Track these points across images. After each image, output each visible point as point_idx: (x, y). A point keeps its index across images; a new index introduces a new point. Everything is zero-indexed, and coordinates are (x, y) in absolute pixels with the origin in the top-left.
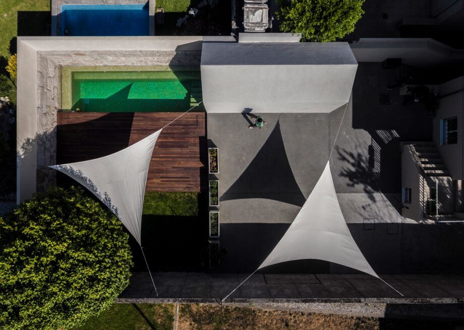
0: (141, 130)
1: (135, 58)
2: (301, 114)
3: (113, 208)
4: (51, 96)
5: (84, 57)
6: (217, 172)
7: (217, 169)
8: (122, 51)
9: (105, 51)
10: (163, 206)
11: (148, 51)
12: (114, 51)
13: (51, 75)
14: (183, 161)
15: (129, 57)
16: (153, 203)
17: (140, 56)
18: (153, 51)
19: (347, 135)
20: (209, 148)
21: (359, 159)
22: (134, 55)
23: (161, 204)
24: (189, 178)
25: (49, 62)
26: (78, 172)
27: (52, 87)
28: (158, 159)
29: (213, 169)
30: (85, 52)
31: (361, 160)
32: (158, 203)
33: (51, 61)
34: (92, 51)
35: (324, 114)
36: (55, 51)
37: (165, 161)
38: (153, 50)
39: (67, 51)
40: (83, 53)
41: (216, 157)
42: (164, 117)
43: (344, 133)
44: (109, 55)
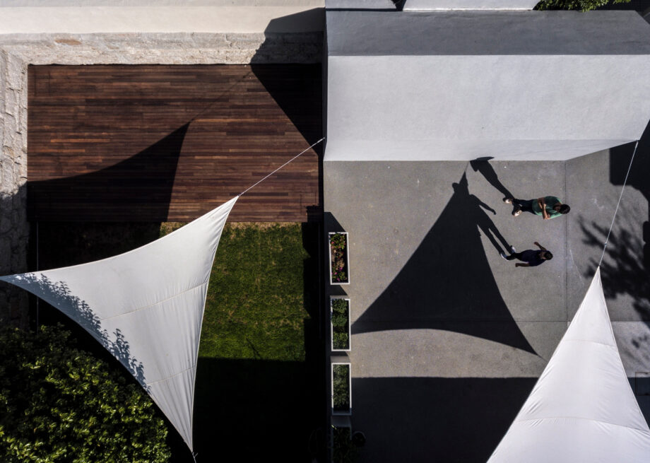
0: (193, 100)
1: (181, 50)
2: (509, 163)
3: (133, 364)
4: (14, 127)
5: (79, 47)
6: (347, 281)
7: (346, 275)
8: (155, 34)
9: (120, 34)
10: (237, 346)
11: (208, 34)
12: (140, 35)
13: (14, 86)
14: (274, 161)
15: (169, 48)
16: (216, 340)
17: (192, 47)
18: (217, 34)
19: (601, 206)
20: (330, 233)
21: (624, 243)
22: (179, 44)
23: (233, 341)
24: (286, 194)
25: (10, 59)
26: (59, 285)
27: (16, 108)
28: (226, 157)
29: (338, 275)
30: (79, 36)
31: (628, 244)
32: (227, 339)
33: (14, 57)
34: (94, 34)
35: (554, 162)
36: (17, 35)
37: (240, 161)
38: (219, 32)
39: (41, 35)
40: (75, 38)
41: (345, 251)
42: (238, 74)
43: (596, 201)
44: (129, 45)
